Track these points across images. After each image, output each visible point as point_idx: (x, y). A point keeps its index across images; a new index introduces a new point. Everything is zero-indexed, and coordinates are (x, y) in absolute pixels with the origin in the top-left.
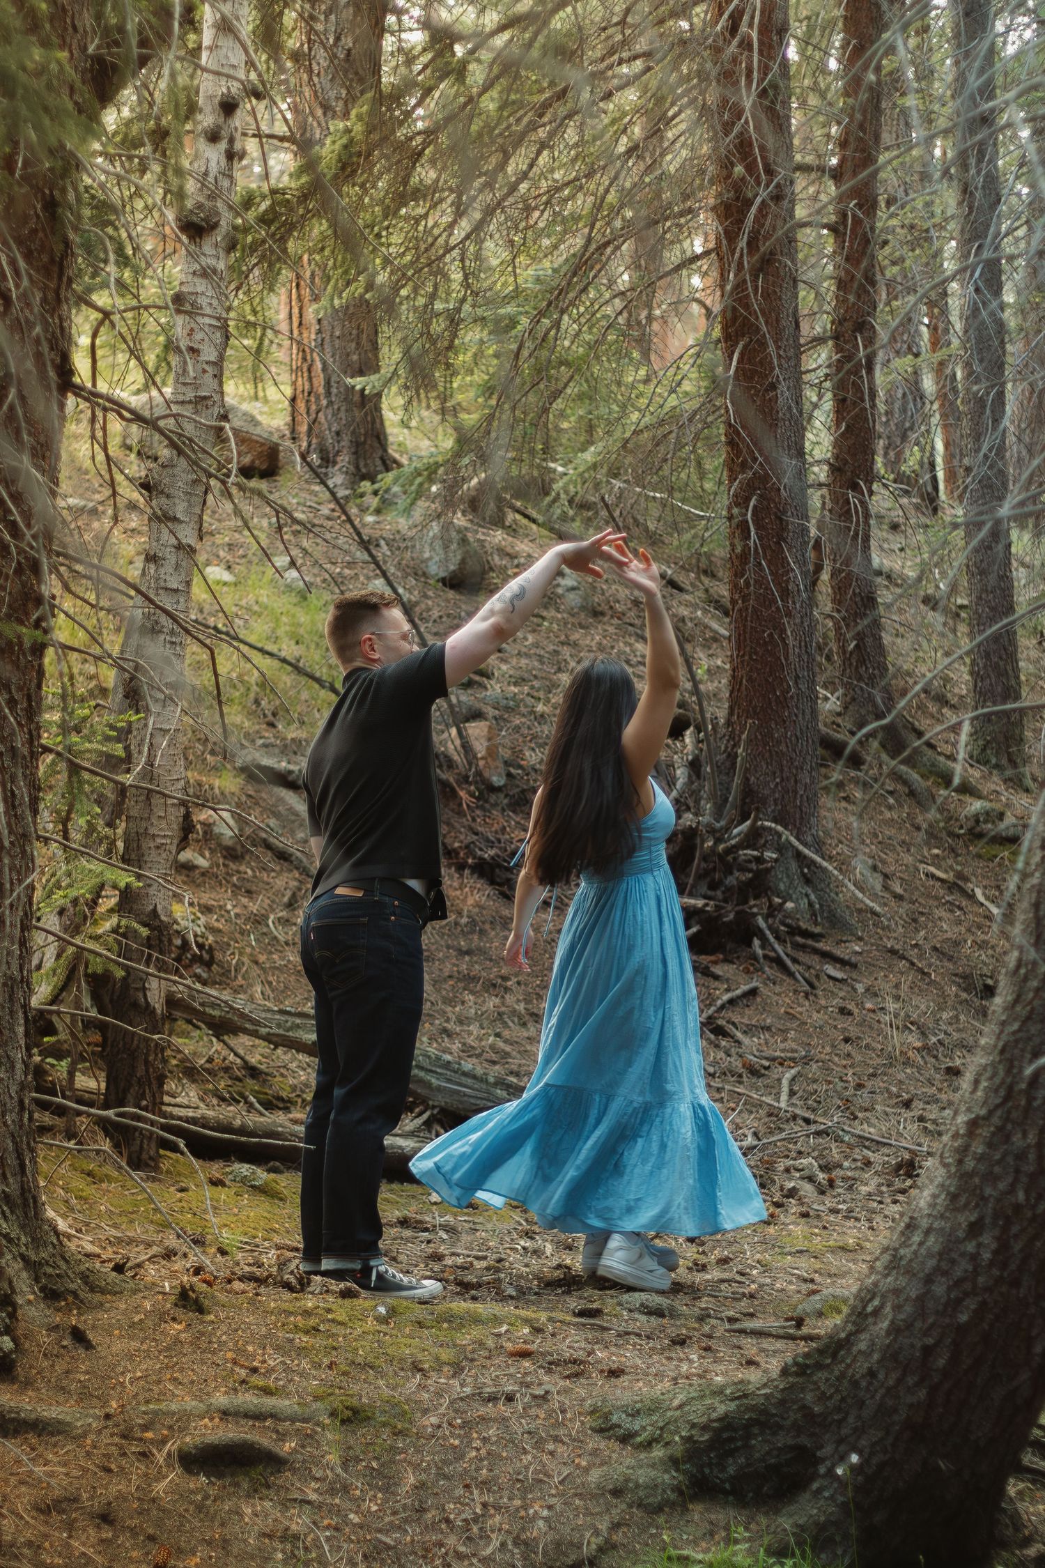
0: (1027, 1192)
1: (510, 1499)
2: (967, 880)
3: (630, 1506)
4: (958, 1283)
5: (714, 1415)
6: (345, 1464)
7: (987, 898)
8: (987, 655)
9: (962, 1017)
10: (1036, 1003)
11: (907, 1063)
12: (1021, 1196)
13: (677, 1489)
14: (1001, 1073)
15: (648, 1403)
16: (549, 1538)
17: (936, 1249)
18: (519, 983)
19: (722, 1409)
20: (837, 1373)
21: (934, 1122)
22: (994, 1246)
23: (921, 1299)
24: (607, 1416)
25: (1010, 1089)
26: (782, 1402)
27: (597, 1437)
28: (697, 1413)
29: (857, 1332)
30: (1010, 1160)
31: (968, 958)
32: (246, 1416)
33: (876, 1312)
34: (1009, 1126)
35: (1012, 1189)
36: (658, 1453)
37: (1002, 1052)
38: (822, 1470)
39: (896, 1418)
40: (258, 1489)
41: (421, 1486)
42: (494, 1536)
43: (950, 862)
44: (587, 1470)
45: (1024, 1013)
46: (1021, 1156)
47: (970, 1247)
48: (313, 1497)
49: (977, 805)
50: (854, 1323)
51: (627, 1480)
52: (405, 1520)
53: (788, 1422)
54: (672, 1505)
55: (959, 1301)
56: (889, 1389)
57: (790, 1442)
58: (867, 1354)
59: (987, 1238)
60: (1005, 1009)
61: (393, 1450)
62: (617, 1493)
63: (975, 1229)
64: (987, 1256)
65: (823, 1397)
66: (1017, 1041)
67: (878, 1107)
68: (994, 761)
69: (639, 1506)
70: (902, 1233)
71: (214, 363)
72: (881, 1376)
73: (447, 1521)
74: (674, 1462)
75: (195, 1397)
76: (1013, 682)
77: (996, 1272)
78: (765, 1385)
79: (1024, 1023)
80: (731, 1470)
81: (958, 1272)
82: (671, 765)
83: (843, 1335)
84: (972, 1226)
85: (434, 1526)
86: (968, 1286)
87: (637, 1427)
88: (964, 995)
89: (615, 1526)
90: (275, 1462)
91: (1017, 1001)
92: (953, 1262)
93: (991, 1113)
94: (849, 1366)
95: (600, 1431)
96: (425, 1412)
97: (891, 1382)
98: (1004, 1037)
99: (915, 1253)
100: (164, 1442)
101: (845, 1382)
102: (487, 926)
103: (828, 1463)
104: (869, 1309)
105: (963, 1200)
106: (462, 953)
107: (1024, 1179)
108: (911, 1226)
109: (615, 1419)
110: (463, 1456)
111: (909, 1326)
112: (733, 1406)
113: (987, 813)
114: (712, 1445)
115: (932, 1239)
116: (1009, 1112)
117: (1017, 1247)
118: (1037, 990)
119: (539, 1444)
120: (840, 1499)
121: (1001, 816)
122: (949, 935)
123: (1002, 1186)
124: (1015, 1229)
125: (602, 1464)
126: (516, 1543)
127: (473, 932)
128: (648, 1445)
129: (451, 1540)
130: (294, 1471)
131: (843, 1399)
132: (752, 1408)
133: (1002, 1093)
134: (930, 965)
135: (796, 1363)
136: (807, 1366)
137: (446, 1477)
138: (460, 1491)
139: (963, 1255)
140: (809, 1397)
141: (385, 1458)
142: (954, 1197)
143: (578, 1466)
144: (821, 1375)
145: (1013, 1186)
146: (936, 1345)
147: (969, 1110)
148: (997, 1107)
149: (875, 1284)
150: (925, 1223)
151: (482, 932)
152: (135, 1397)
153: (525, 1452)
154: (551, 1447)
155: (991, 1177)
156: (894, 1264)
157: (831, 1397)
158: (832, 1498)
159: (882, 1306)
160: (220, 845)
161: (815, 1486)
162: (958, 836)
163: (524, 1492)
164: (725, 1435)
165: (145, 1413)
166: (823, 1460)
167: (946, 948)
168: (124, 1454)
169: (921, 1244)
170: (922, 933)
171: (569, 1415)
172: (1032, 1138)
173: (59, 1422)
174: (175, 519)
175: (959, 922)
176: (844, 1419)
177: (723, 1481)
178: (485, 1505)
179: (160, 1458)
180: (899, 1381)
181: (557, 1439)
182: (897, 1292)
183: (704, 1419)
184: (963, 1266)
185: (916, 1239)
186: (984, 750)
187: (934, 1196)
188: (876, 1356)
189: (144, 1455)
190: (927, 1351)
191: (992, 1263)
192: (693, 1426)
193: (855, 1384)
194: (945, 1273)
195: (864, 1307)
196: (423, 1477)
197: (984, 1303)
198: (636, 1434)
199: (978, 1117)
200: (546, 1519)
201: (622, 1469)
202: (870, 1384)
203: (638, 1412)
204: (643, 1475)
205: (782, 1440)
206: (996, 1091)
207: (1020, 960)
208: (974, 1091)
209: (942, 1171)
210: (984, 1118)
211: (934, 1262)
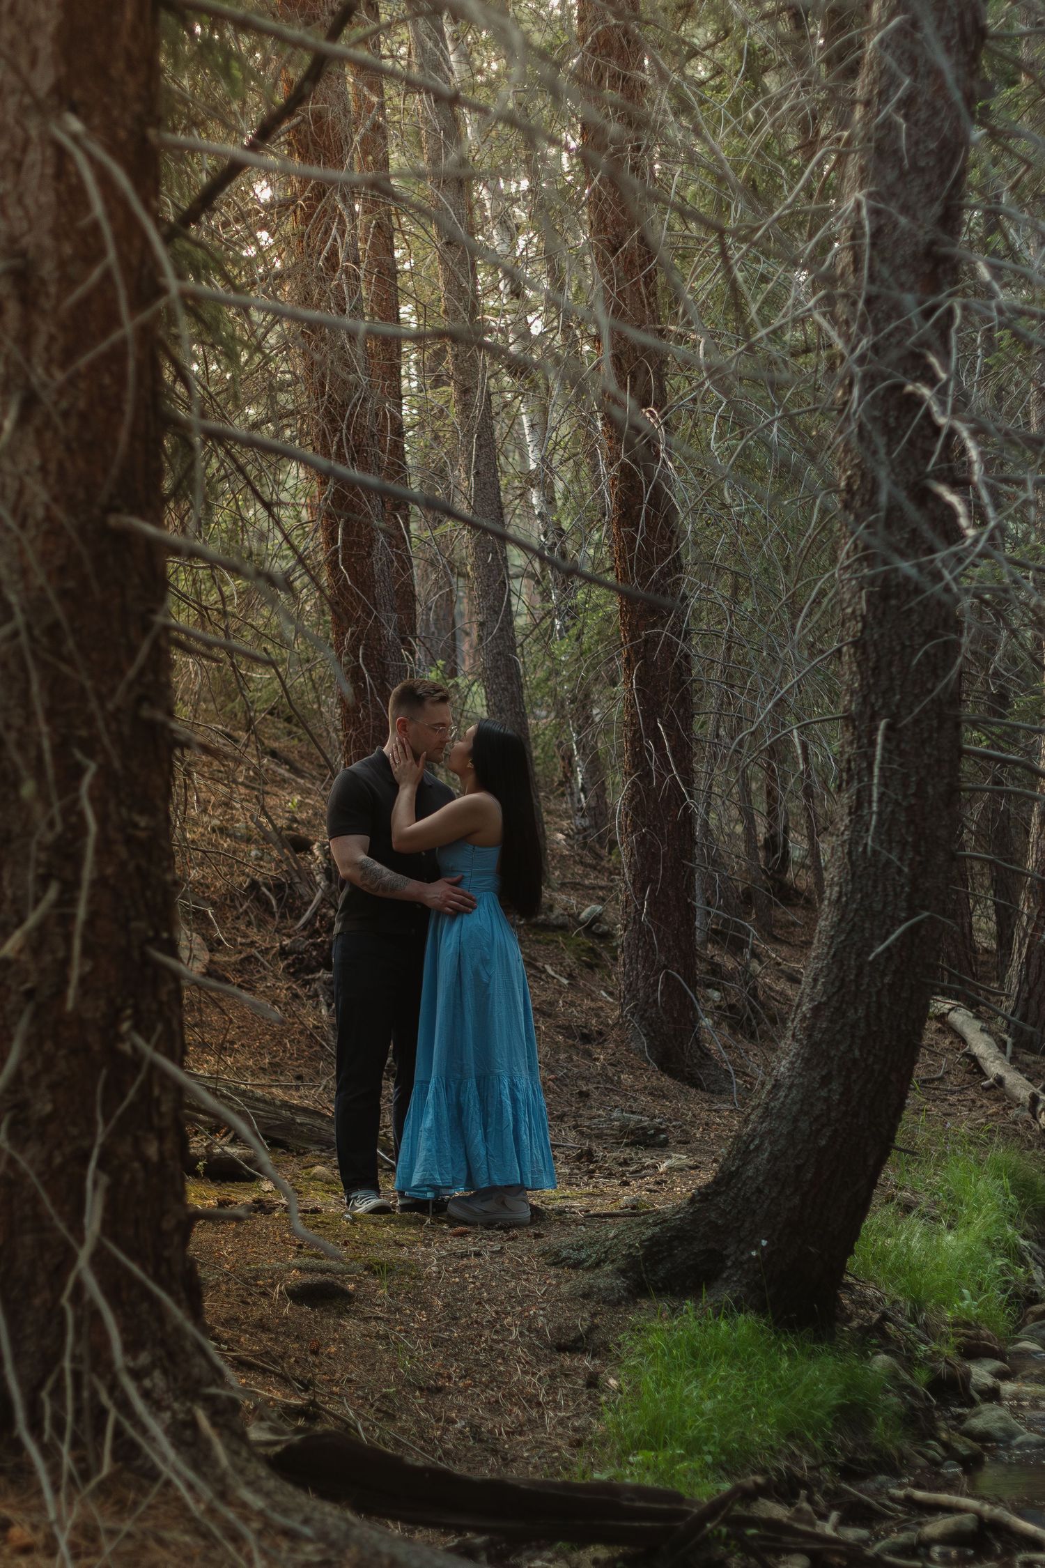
0: (860, 1050)
1: (513, 1307)
2: (535, 960)
3: (599, 1303)
4: (817, 1119)
5: (644, 1238)
6: (391, 1295)
9: (575, 1058)
10: (856, 919)
12: (857, 1053)
13: (628, 1290)
14: (835, 970)
15: (588, 1240)
16: (551, 1325)
17: (799, 1097)
18: (243, 1045)
19: (649, 1233)
20: (732, 1195)
22: (840, 1090)
23: (791, 1134)
24: (557, 1254)
25: (842, 980)
26: (693, 1222)
27: (554, 1268)
28: (630, 1239)
29: (744, 1165)
30: (847, 1028)
32: (314, 1270)
33: (757, 1148)
34: (844, 1006)
35: (850, 1049)
36: (608, 1268)
37: (834, 956)
38: (729, 1264)
39: (779, 1219)
40: (343, 1313)
41: (447, 1306)
42: (513, 1328)
44: (558, 1285)
45: (849, 927)
46: (855, 1025)
47: (824, 1093)
48: (381, 1315)
50: (740, 1159)
51: (591, 1287)
52: (448, 1325)
53: (700, 1235)
54: (627, 1299)
55: (819, 1131)
56: (772, 1200)
57: (703, 1248)
58: (753, 1179)
59: (834, 1085)
60: (832, 927)
61: (415, 1286)
62: (586, 1296)
63: (826, 1080)
64: (836, 1097)
65: (723, 1214)
66: (845, 947)
69: (605, 1302)
70: (770, 1092)
72: (766, 1191)
73: (477, 1322)
74: (622, 1272)
75: (279, 1260)
77: (843, 1108)
78: (678, 1212)
79: (849, 934)
80: (662, 1273)
81: (816, 1111)
82: (310, 873)
83: (733, 1169)
84: (823, 1078)
85: (468, 1327)
86: (824, 1120)
87: (584, 1256)
88: (570, 1042)
89: (593, 1315)
90: (348, 1297)
91: (840, 921)
92: (812, 1105)
93: (829, 998)
94: (740, 1189)
95: (554, 1264)
96: (425, 1266)
97: (774, 1195)
98: (834, 946)
99: (783, 1103)
100: (273, 1286)
101: (740, 1200)
103: (733, 1258)
104: (752, 1147)
105: (815, 1062)
107: (858, 1041)
108: (777, 1086)
109: (564, 1254)
110: (465, 1288)
111: (784, 1154)
112: (657, 1229)
114: (646, 1258)
116: (843, 997)
117: (856, 1089)
118: (857, 910)
119: (513, 1276)
120: (745, 1281)
123: (842, 1048)
124: (854, 1076)
125: (567, 1281)
126: (529, 1329)
128: (598, 1264)
129: (487, 1332)
130: (361, 1302)
131: (739, 1212)
132: (672, 1229)
133: (837, 984)
135: (700, 1193)
136: (708, 1194)
137: (461, 1300)
138: (474, 1307)
139: (818, 1099)
140: (713, 1215)
141: (414, 1292)
142: (807, 1061)
143: (550, 1285)
144: (721, 1199)
145: (850, 1046)
146: (805, 1164)
147: (812, 1000)
148: (834, 994)
149: (754, 1130)
150: (787, 1082)
153: (507, 1281)
154: (524, 1277)
155: (834, 1043)
156: (767, 1113)
157: (730, 1211)
158: (739, 1280)
159: (762, 1143)
161: (725, 1275)
163: (520, 1303)
164: (655, 1249)
165: (250, 1270)
166: (728, 1257)
168: (251, 1294)
169: (786, 1096)
171: (525, 1259)
172: (861, 1013)
176: (742, 1225)
177: (656, 1282)
178: (497, 1312)
179: (276, 1295)
180: (780, 1193)
181: (524, 1272)
182: (771, 1132)
183: (638, 1241)
184: (820, 1107)
185: (782, 1094)
187: (792, 1063)
188: (761, 1179)
189: (264, 1294)
190: (799, 1169)
191: (840, 1102)
192: (631, 1246)
193: (747, 1200)
194: (807, 1113)
195: (748, 1147)
196: (446, 1300)
197: (836, 1130)
198: (584, 1261)
199: (820, 1003)
200: (544, 1316)
201: (585, 1280)
202: (759, 1198)
203: (582, 1247)
204: (602, 1283)
205: (697, 1247)
206: (833, 984)
207: (840, 892)
208: (814, 987)
209: (797, 1045)
210: (825, 1003)
211: (798, 1106)
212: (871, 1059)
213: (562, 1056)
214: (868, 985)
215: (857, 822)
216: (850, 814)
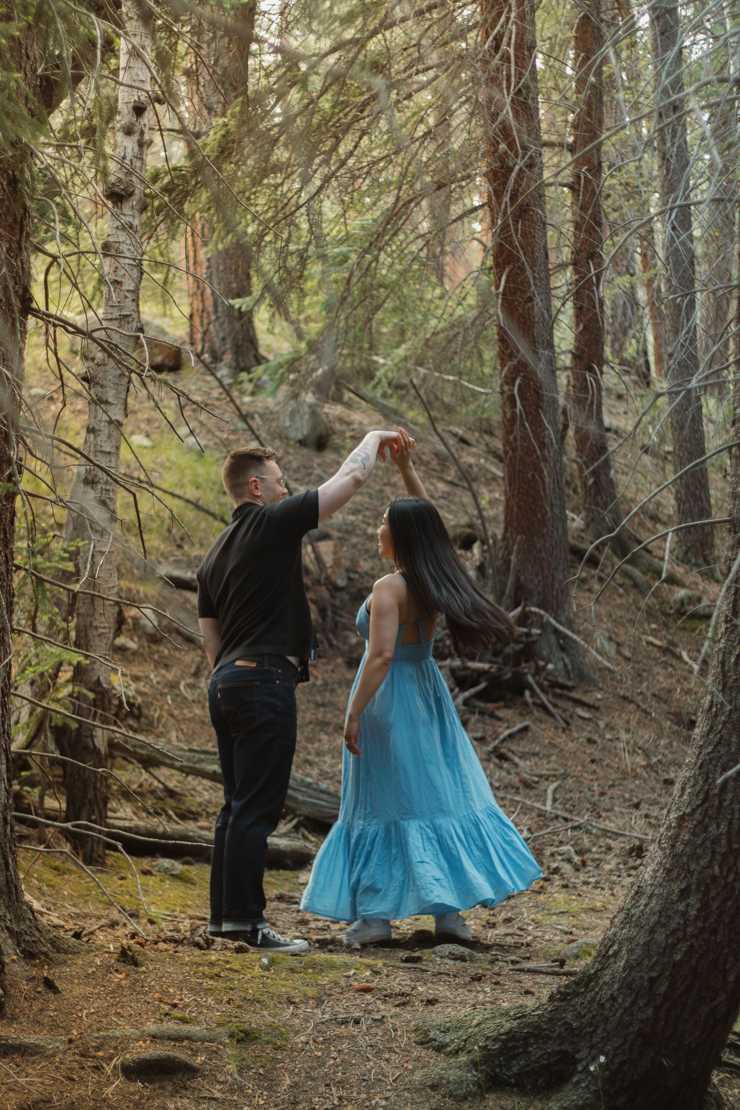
0: (720, 867)
1: (359, 1093)
2: (676, 645)
3: (444, 1097)
4: (673, 932)
5: (502, 1031)
6: (240, 1072)
7: (691, 658)
8: (687, 486)
9: (675, 744)
10: (724, 732)
11: (636, 776)
12: (717, 869)
13: (477, 1084)
14: (701, 782)
15: (455, 1023)
17: (658, 908)
19: (507, 1026)
20: (589, 998)
21: (656, 818)
22: (698, 905)
23: (647, 944)
24: (426, 1033)
25: (707, 793)
26: (550, 1020)
27: (419, 1048)
28: (490, 1029)
29: (602, 969)
30: (708, 843)
31: (678, 701)
32: (169, 1038)
33: (616, 954)
34: (707, 820)
35: (710, 865)
36: (463, 1058)
37: (701, 767)
38: (580, 1068)
39: (631, 1029)
40: (179, 1090)
41: (294, 1086)
43: (664, 633)
44: (412, 1072)
45: (716, 739)
46: (716, 841)
47: (681, 907)
48: (218, 1095)
49: (681, 593)
50: (600, 963)
51: (441, 1078)
53: (555, 1035)
54: (474, 1095)
55: (674, 945)
56: (626, 1009)
57: (556, 1048)
58: (609, 985)
59: (693, 900)
60: (702, 737)
61: (274, 1060)
62: (434, 1087)
63: (684, 894)
64: (693, 912)
65: (579, 1016)
66: (711, 760)
67: (616, 809)
68: (693, 561)
69: (450, 1096)
70: (633, 898)
71: (133, 291)
72: (620, 1000)
74: (475, 1064)
75: (132, 1026)
76: (706, 505)
77: (700, 924)
78: (538, 1008)
79: (716, 746)
80: (515, 1070)
81: (673, 925)
83: (592, 971)
84: (682, 891)
86: (680, 934)
87: (448, 1040)
88: (676, 728)
90: (191, 1071)
91: (710, 731)
92: (669, 918)
93: (693, 811)
94: (597, 993)
95: (421, 1043)
96: (297, 1032)
97: (627, 1004)
98: (702, 757)
99: (642, 911)
100: (111, 1059)
101: (595, 1006)
102: (336, 686)
103: (584, 1063)
104: (611, 952)
105: (675, 873)
106: (318, 705)
107: (718, 858)
108: (639, 893)
109: (432, 1035)
110: (324, 1064)
111: (639, 964)
112: (515, 1023)
113: (690, 598)
114: (501, 1052)
115: (654, 902)
116: (707, 810)
117: (715, 905)
118: (725, 723)
119: (378, 1054)
120: (593, 1088)
121: (699, 600)
122: (664, 685)
123: (703, 863)
124: (713, 893)
125: (423, 1067)
127: (325, 690)
128: (456, 1053)
130: (204, 1077)
131: (593, 1017)
132: (529, 1025)
133: (702, 796)
134: (651, 707)
135: (559, 992)
136: (568, 994)
137: (313, 1079)
138: (322, 1089)
139: (676, 912)
140: (570, 1016)
141: (269, 1066)
142: (669, 871)
143: (406, 1069)
144: (578, 1000)
145: (710, 862)
146: (659, 977)
147: (678, 809)
148: (698, 806)
149: (615, 935)
150: (649, 890)
151: (333, 691)
152: (90, 1027)
153: (369, 1060)
154: (387, 1056)
155: (694, 857)
156: (628, 919)
157: (585, 1016)
158: (587, 1087)
159: (620, 950)
160: (145, 633)
161: (575, 1079)
162: (669, 615)
163: (368, 1088)
164: (510, 1045)
165: (97, 1038)
166: (580, 1061)
167: (662, 694)
168: (83, 1068)
169: (646, 905)
170: (645, 684)
171: (399, 1033)
172: (723, 828)
173: (36, 1046)
174: (107, 402)
175: (671, 676)
176: (594, 1031)
177: (509, 1078)
178: (340, 1098)
179: (108, 1070)
180: (633, 1003)
181: (391, 1050)
182: (630, 940)
183: (495, 1033)
184: (677, 920)
185: (643, 901)
186: (686, 553)
187: (655, 871)
188: (616, 986)
189: (97, 1068)
190: (652, 981)
191: (697, 918)
192: (488, 1038)
193: (602, 1006)
194: (664, 926)
195: (607, 951)
196: (296, 1079)
197: (692, 946)
198: (447, 1045)
199: (684, 814)
200: (384, 1107)
201: (437, 1070)
202: (613, 1005)
203: (448, 1029)
204: (452, 1075)
205: (551, 1047)
206: (697, 795)
207: (712, 702)
208: (681, 796)
209: (660, 853)
210: (689, 815)
211: (656, 918)
212: (732, 877)
213: (662, 742)
214: (732, 802)
215: (732, 632)
216: (726, 622)
